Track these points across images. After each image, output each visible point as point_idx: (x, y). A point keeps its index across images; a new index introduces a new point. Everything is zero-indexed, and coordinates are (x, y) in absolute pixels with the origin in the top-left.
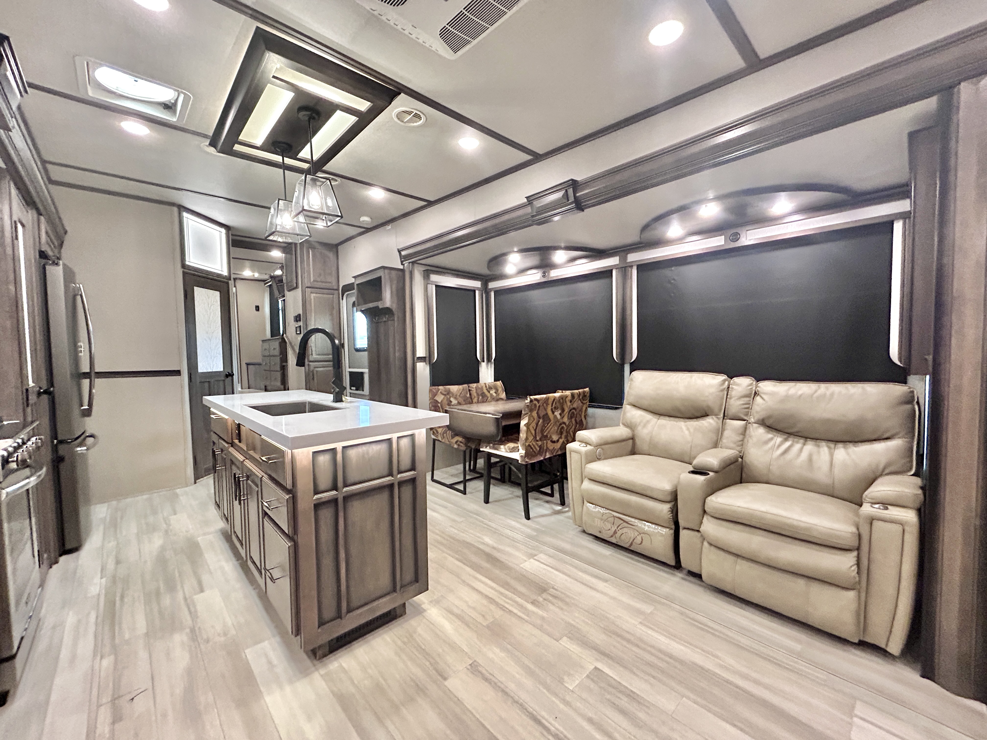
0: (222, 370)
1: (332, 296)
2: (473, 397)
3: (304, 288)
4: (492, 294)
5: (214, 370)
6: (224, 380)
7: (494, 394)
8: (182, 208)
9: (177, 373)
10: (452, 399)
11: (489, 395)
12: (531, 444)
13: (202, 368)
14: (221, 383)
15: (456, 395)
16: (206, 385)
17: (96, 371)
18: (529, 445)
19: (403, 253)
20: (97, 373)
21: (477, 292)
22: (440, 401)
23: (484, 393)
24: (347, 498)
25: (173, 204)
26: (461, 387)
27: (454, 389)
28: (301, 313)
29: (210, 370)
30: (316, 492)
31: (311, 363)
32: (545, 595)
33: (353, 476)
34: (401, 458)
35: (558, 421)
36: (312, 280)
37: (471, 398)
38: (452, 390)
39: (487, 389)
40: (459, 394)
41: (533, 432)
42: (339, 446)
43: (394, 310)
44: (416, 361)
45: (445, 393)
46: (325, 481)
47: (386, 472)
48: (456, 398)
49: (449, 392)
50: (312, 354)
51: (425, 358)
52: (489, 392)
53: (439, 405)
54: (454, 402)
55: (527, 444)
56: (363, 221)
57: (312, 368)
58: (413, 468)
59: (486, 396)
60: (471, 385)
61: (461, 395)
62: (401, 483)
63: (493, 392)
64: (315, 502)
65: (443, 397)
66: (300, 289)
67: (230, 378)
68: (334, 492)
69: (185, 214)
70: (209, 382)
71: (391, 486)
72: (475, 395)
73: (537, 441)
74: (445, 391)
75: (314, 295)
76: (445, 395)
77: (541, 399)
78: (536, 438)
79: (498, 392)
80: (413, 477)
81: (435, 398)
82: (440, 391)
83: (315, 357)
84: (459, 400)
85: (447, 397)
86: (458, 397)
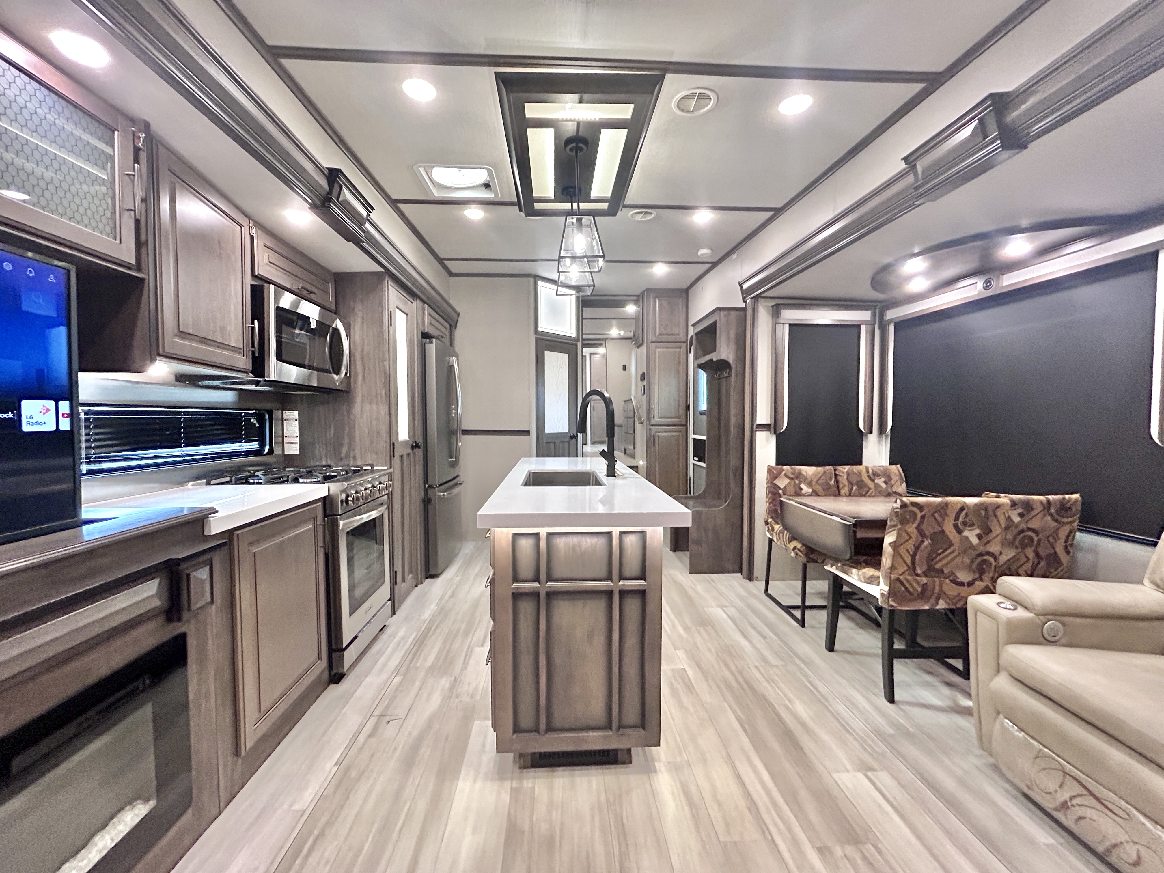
0: (567, 431)
1: (678, 350)
2: (841, 486)
3: (649, 342)
4: (891, 328)
5: (560, 432)
6: (569, 442)
7: (884, 486)
8: (537, 278)
9: (527, 433)
10: (803, 486)
11: (871, 485)
12: (901, 577)
13: (549, 429)
14: (566, 445)
15: (811, 481)
16: (552, 445)
18: (898, 579)
19: (745, 286)
20: (463, 430)
21: (863, 328)
22: (782, 487)
23: (862, 481)
24: (551, 595)
25: (528, 275)
26: (820, 469)
27: (808, 471)
28: (645, 372)
29: (556, 432)
30: (516, 579)
31: (652, 427)
32: (850, 850)
33: (559, 571)
34: (625, 561)
35: (972, 547)
36: (657, 334)
37: (838, 487)
38: (803, 473)
39: (869, 476)
40: (815, 480)
41: (909, 560)
42: (543, 531)
43: (731, 363)
44: (755, 429)
45: (792, 476)
46: (526, 568)
47: (604, 573)
48: (810, 484)
49: (799, 475)
50: (654, 417)
51: (769, 425)
52: (873, 481)
53: (781, 492)
54: (806, 489)
55: (893, 577)
56: (702, 255)
57: (653, 433)
58: (643, 577)
59: (866, 485)
60: (840, 468)
61: (820, 481)
62: (623, 593)
63: (880, 481)
64: (514, 591)
65: (787, 481)
66: (645, 345)
67: (574, 439)
68: (536, 585)
69: (540, 283)
70: (554, 443)
71: (609, 594)
72: (846, 483)
73: (918, 575)
74: (793, 474)
75: (658, 350)
76: (792, 479)
77: (929, 505)
78: (914, 568)
79: (893, 482)
80: (642, 588)
81: (775, 482)
82: (784, 472)
83: (657, 420)
84: (814, 488)
85: (795, 482)
86: (814, 483)
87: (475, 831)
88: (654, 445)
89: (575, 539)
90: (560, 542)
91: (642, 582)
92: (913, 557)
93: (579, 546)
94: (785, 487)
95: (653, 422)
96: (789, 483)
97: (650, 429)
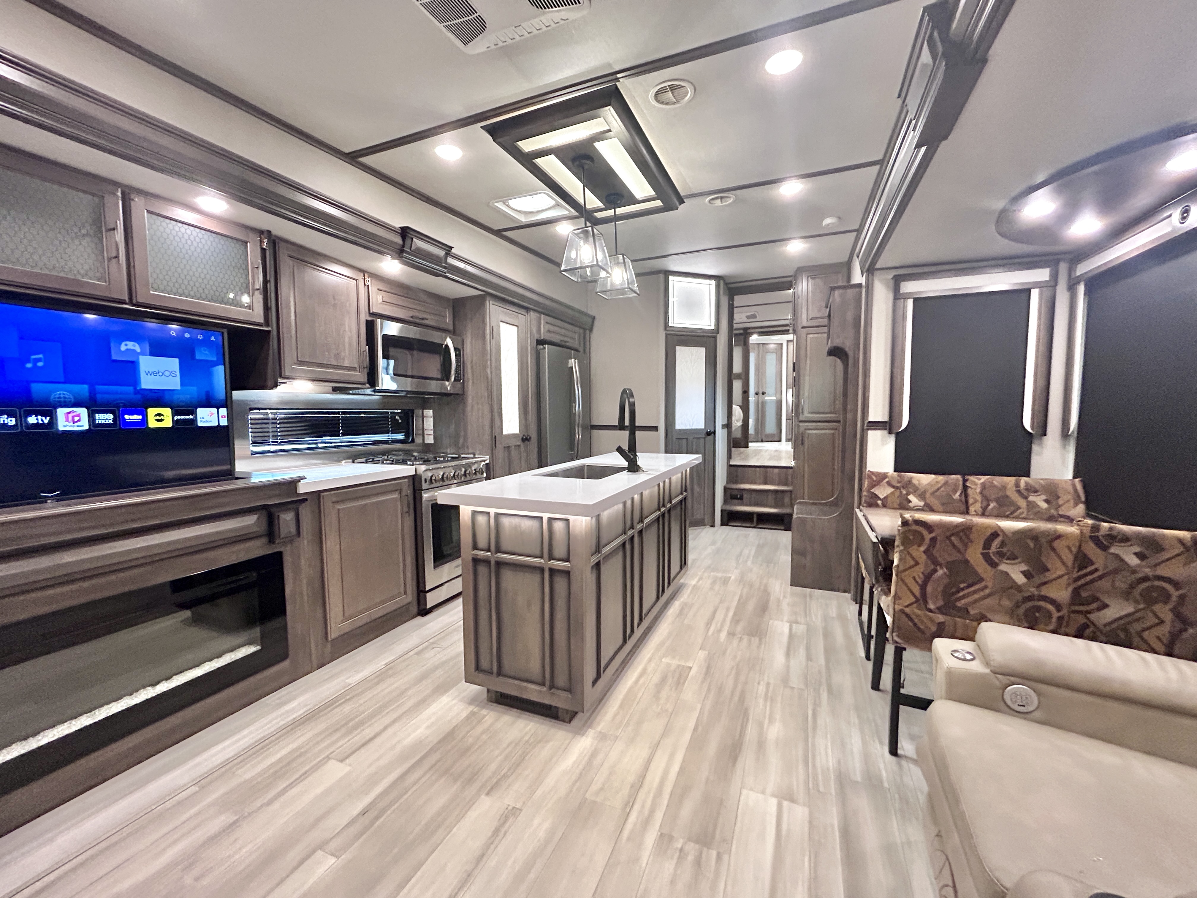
0: (703, 427)
2: (971, 501)
3: (799, 328)
4: (1083, 285)
5: (694, 428)
6: (705, 438)
7: (1043, 505)
8: (668, 273)
9: (655, 429)
10: (911, 497)
11: (1022, 503)
12: (907, 610)
13: (680, 424)
14: (702, 441)
15: (925, 492)
16: (684, 441)
18: (902, 611)
21: (1035, 292)
22: (882, 497)
23: (1006, 497)
24: (499, 564)
25: (658, 272)
26: (941, 478)
27: (923, 479)
28: (796, 361)
29: (688, 428)
30: (475, 548)
31: (801, 424)
33: (505, 545)
34: (555, 543)
35: (1019, 588)
37: (967, 502)
38: (915, 482)
39: (1019, 491)
40: (931, 491)
41: (917, 590)
42: (493, 511)
44: (865, 427)
45: (898, 485)
46: (481, 540)
47: (538, 553)
48: (922, 496)
49: (907, 484)
50: (803, 412)
51: (885, 422)
52: (1026, 498)
53: (879, 502)
54: (914, 501)
55: (898, 607)
57: (802, 429)
58: (567, 560)
59: (1013, 503)
60: (972, 478)
61: (938, 493)
62: (552, 571)
63: (1037, 499)
64: (474, 557)
65: (890, 490)
67: (711, 437)
68: (489, 554)
69: (671, 278)
71: (542, 570)
72: (979, 498)
73: (930, 611)
74: (899, 482)
75: (811, 336)
76: (898, 488)
77: (942, 525)
78: (926, 602)
79: (1060, 502)
80: (566, 569)
81: (872, 491)
82: (887, 480)
83: (806, 415)
84: (928, 501)
85: (901, 492)
86: (928, 495)
87: (428, 727)
88: (803, 444)
89: (516, 520)
90: (506, 522)
91: (568, 564)
92: (923, 587)
93: (520, 526)
94: (886, 498)
95: (802, 418)
96: (892, 493)
97: (799, 426)
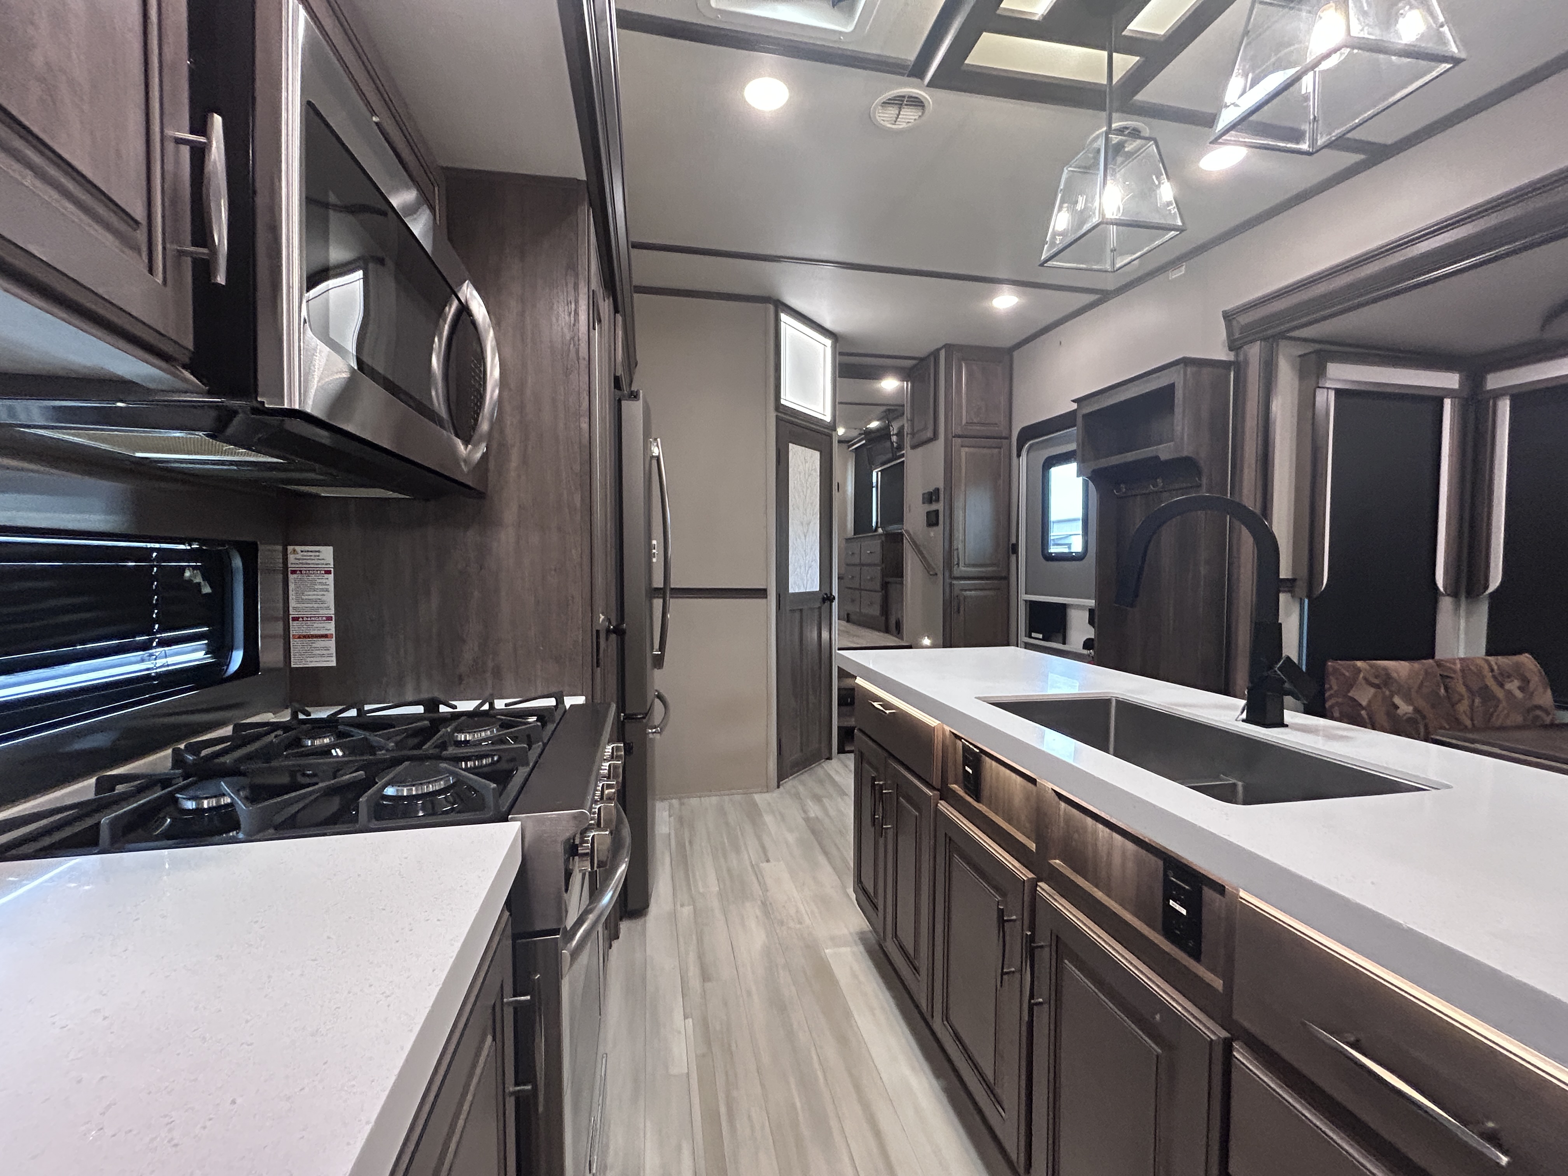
0: (818, 589)
1: (996, 450)
2: (1456, 697)
3: (950, 436)
5: (807, 590)
6: (820, 608)
7: (1519, 694)
8: (781, 306)
9: (762, 593)
10: (1398, 700)
11: (1500, 693)
14: (816, 611)
15: (1410, 689)
16: (798, 613)
17: (672, 586)
19: (1239, 321)
21: (1447, 403)
22: (1364, 703)
23: (1487, 687)
25: (766, 301)
26: (1416, 665)
28: (941, 486)
29: (802, 590)
31: (955, 582)
36: (964, 422)
37: (1450, 700)
38: (1394, 674)
39: (1494, 677)
40: (1416, 687)
43: (1202, 463)
45: (1377, 681)
48: (1407, 697)
49: (1386, 681)
50: (958, 564)
51: (1297, 579)
52: (1502, 685)
53: (1363, 712)
54: (1405, 706)
57: (956, 591)
59: (1494, 697)
61: (1423, 691)
63: (1513, 686)
65: (1371, 691)
66: (940, 443)
67: (827, 603)
69: (784, 317)
70: (801, 610)
72: (1462, 689)
74: (1376, 677)
75: (967, 449)
76: (1377, 686)
79: (1532, 686)
81: (1350, 694)
82: (1361, 675)
83: (962, 570)
84: (1416, 705)
85: (1384, 693)
86: (1414, 694)
88: (958, 611)
94: (1369, 704)
95: (956, 572)
96: (1375, 696)
97: (951, 585)
